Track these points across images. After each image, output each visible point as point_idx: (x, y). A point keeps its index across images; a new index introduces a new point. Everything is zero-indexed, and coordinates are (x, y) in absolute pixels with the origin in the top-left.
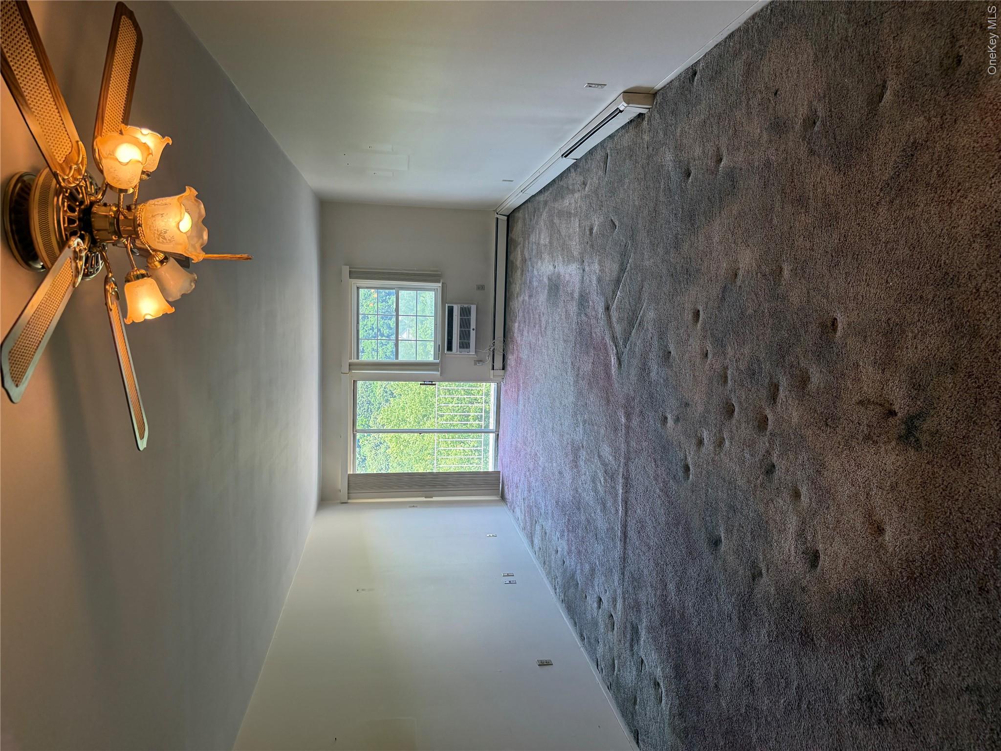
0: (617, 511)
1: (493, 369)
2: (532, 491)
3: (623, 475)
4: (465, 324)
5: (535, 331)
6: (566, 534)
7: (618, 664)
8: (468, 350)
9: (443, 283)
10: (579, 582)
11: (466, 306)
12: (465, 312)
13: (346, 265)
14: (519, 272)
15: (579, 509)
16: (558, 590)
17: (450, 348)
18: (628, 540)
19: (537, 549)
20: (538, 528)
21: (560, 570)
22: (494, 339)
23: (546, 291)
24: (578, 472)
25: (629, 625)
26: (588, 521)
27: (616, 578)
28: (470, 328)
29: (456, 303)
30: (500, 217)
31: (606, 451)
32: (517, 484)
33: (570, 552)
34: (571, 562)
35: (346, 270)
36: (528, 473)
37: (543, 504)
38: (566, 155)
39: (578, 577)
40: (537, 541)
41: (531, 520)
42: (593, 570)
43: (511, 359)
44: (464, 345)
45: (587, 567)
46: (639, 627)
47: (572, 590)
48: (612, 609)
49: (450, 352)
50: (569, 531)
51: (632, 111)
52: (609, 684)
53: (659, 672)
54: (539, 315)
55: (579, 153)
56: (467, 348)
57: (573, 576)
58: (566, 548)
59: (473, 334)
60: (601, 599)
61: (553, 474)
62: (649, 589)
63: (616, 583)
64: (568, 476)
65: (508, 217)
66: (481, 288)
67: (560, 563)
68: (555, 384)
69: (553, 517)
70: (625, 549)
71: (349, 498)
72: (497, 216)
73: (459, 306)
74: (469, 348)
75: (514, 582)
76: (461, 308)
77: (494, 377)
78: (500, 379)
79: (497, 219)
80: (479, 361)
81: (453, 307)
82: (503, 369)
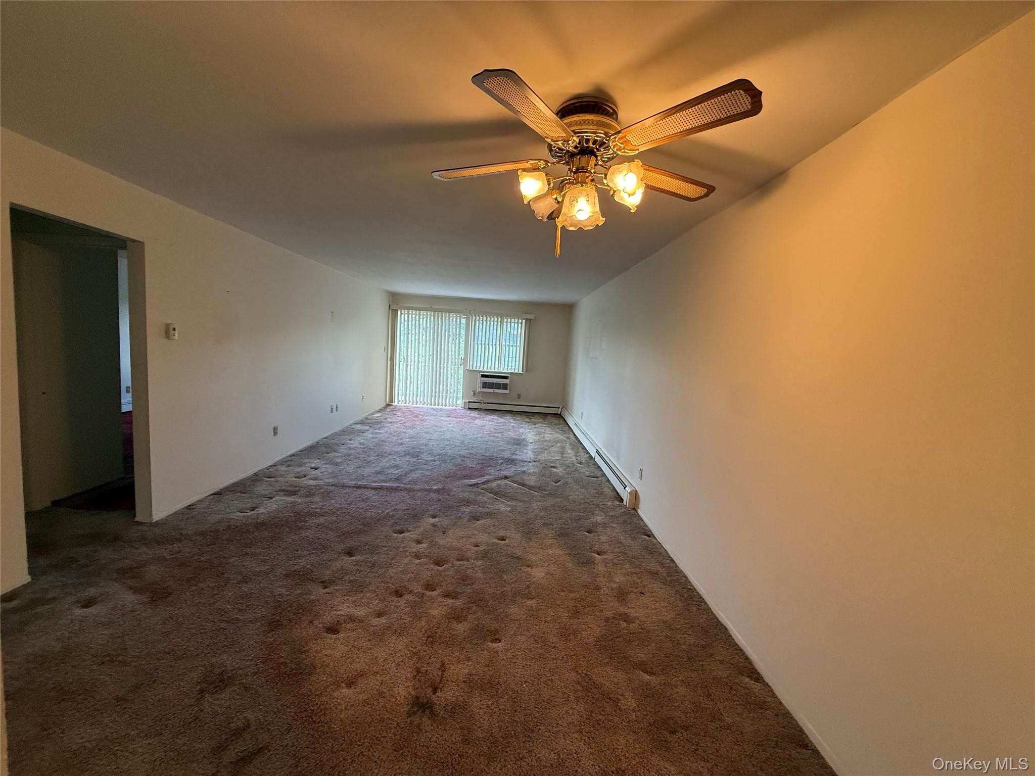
0: (375, 482)
2: (391, 424)
3: (399, 487)
4: (498, 386)
5: (492, 429)
6: (362, 446)
7: (271, 481)
8: (482, 387)
9: (522, 374)
10: (329, 455)
11: (508, 387)
12: (505, 387)
13: (535, 317)
14: (528, 420)
15: (378, 456)
16: (325, 440)
17: (483, 376)
18: (355, 489)
19: (353, 426)
20: (367, 428)
21: (338, 442)
22: (488, 403)
23: (516, 437)
24: (402, 456)
25: (297, 489)
26: (369, 462)
27: (330, 480)
28: (495, 389)
29: (510, 381)
30: (560, 409)
31: (415, 475)
32: (396, 414)
33: (350, 449)
34: (343, 449)
35: (532, 317)
36: (402, 422)
37: (382, 431)
38: (598, 452)
39: (333, 454)
40: (359, 427)
41: (372, 423)
42: (336, 464)
43: (474, 414)
44: (485, 385)
45: (339, 460)
46: (295, 496)
47: (325, 450)
48: (309, 477)
49: (480, 375)
50: (364, 448)
51: (625, 494)
52: (258, 474)
53: (262, 510)
54: (501, 433)
55: (598, 460)
56: (483, 386)
57: (335, 451)
58: (352, 446)
59: (491, 390)
60: (317, 469)
61: (401, 439)
62: (321, 504)
63: (326, 480)
64: (399, 449)
65: (560, 414)
66: (519, 397)
67: (343, 442)
68: (459, 441)
69: (373, 438)
70: (349, 487)
71: (392, 310)
72: (561, 408)
73: (509, 383)
74: (483, 388)
75: (332, 412)
76: (507, 384)
77: (464, 402)
78: (463, 406)
79: (559, 408)
80: (474, 394)
81: (508, 379)
82: (469, 408)
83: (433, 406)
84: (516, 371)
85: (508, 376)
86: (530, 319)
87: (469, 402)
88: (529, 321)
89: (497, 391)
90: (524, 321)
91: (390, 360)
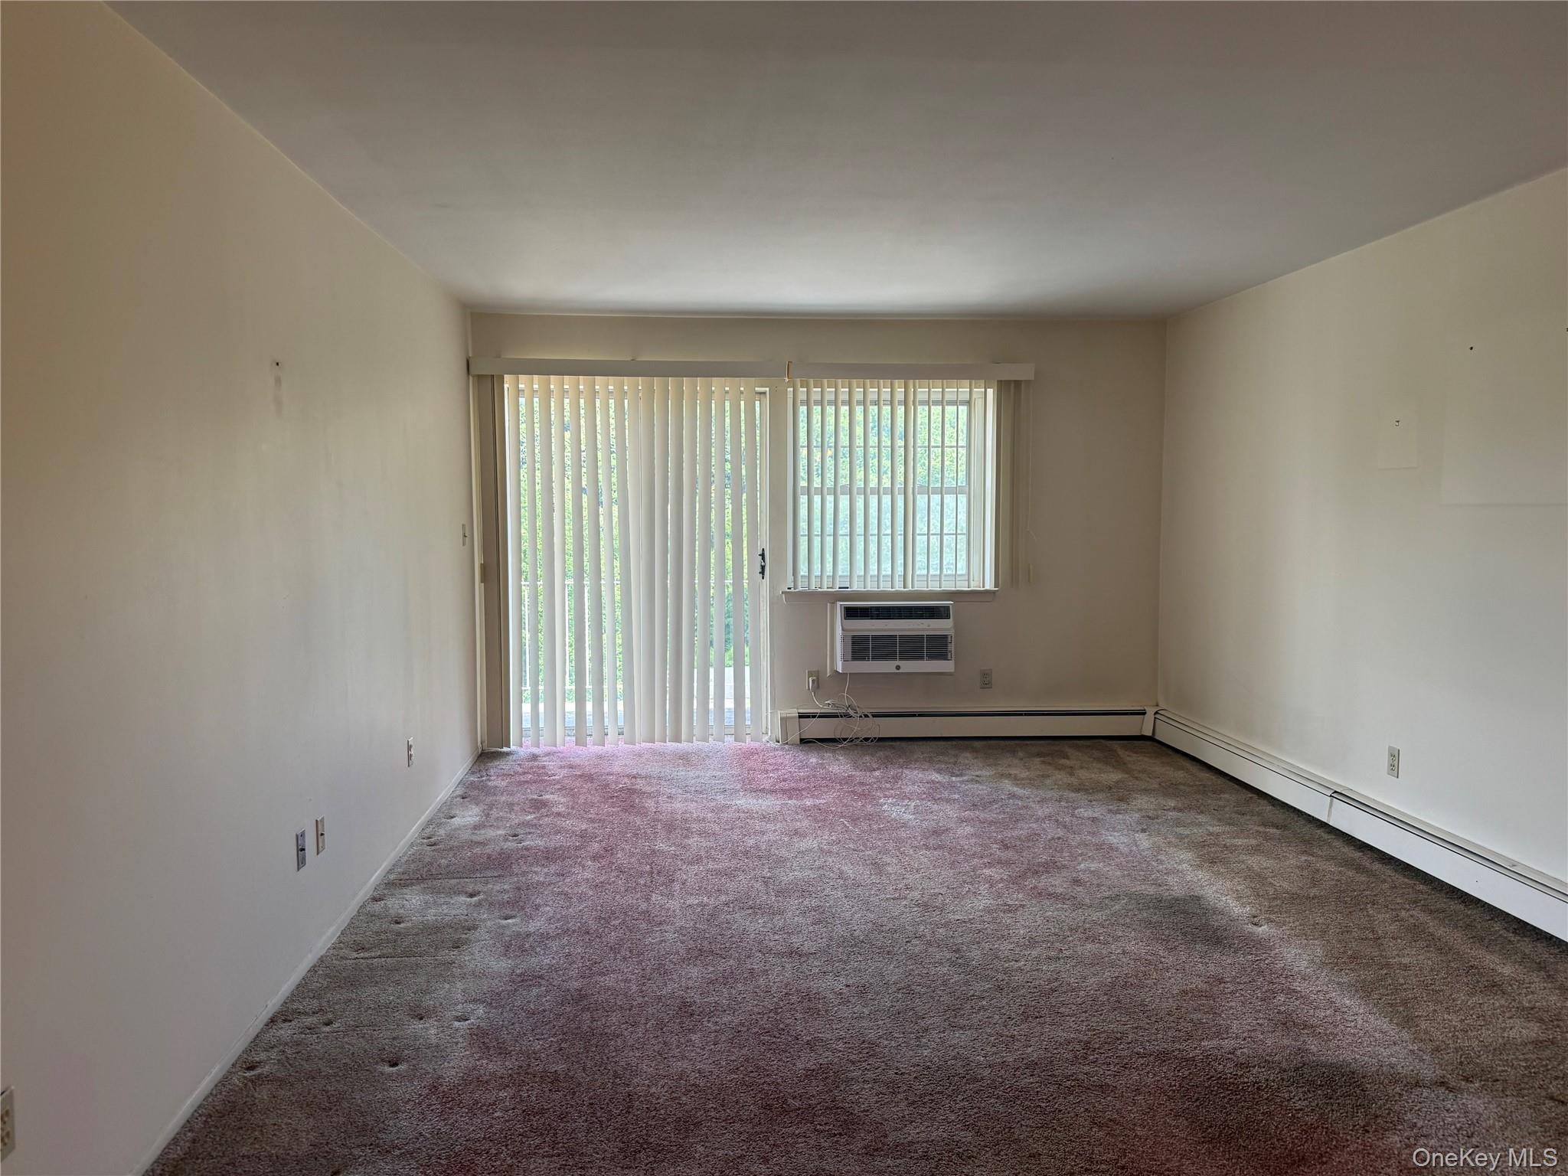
1: (800, 717)
4: (912, 648)
8: (849, 656)
9: (994, 592)
11: (952, 647)
12: (937, 647)
13: (1037, 373)
17: (851, 613)
22: (874, 716)
28: (900, 659)
29: (956, 626)
30: (1149, 719)
35: (1022, 372)
41: (470, 873)
43: (839, 765)
44: (862, 648)
49: (839, 614)
56: (854, 652)
59: (887, 666)
65: (1154, 739)
66: (986, 681)
71: (479, 377)
72: (1150, 711)
73: (951, 632)
74: (854, 659)
75: (301, 862)
76: (946, 637)
77: (784, 720)
78: (778, 733)
79: (1143, 713)
80: (818, 684)
81: (948, 617)
82: (803, 741)
83: (658, 745)
84: (975, 586)
85: (947, 608)
86: (1016, 382)
87: (801, 716)
88: (1011, 394)
89: (909, 666)
90: (990, 392)
91: (484, 579)
